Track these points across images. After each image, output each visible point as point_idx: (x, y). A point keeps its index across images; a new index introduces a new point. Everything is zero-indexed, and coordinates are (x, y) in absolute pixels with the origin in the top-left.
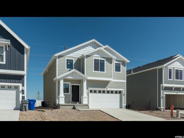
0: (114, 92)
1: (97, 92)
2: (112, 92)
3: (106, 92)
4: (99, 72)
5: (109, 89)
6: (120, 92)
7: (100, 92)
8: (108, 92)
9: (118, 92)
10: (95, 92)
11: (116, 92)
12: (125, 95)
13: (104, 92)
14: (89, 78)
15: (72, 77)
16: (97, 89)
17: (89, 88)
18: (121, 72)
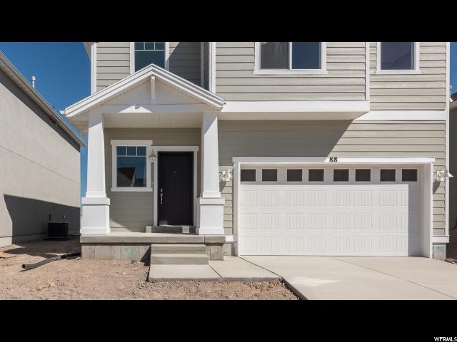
0: (375, 175)
1: (282, 175)
2: (363, 175)
3: (329, 175)
4: (291, 72)
5: (344, 161)
6: (410, 175)
7: (294, 176)
8: (341, 176)
9: (399, 175)
10: (270, 176)
11: (387, 175)
12: (439, 190)
13: (317, 176)
14: (232, 108)
15: (145, 106)
16: (282, 163)
17: (234, 159)
18: (417, 70)
